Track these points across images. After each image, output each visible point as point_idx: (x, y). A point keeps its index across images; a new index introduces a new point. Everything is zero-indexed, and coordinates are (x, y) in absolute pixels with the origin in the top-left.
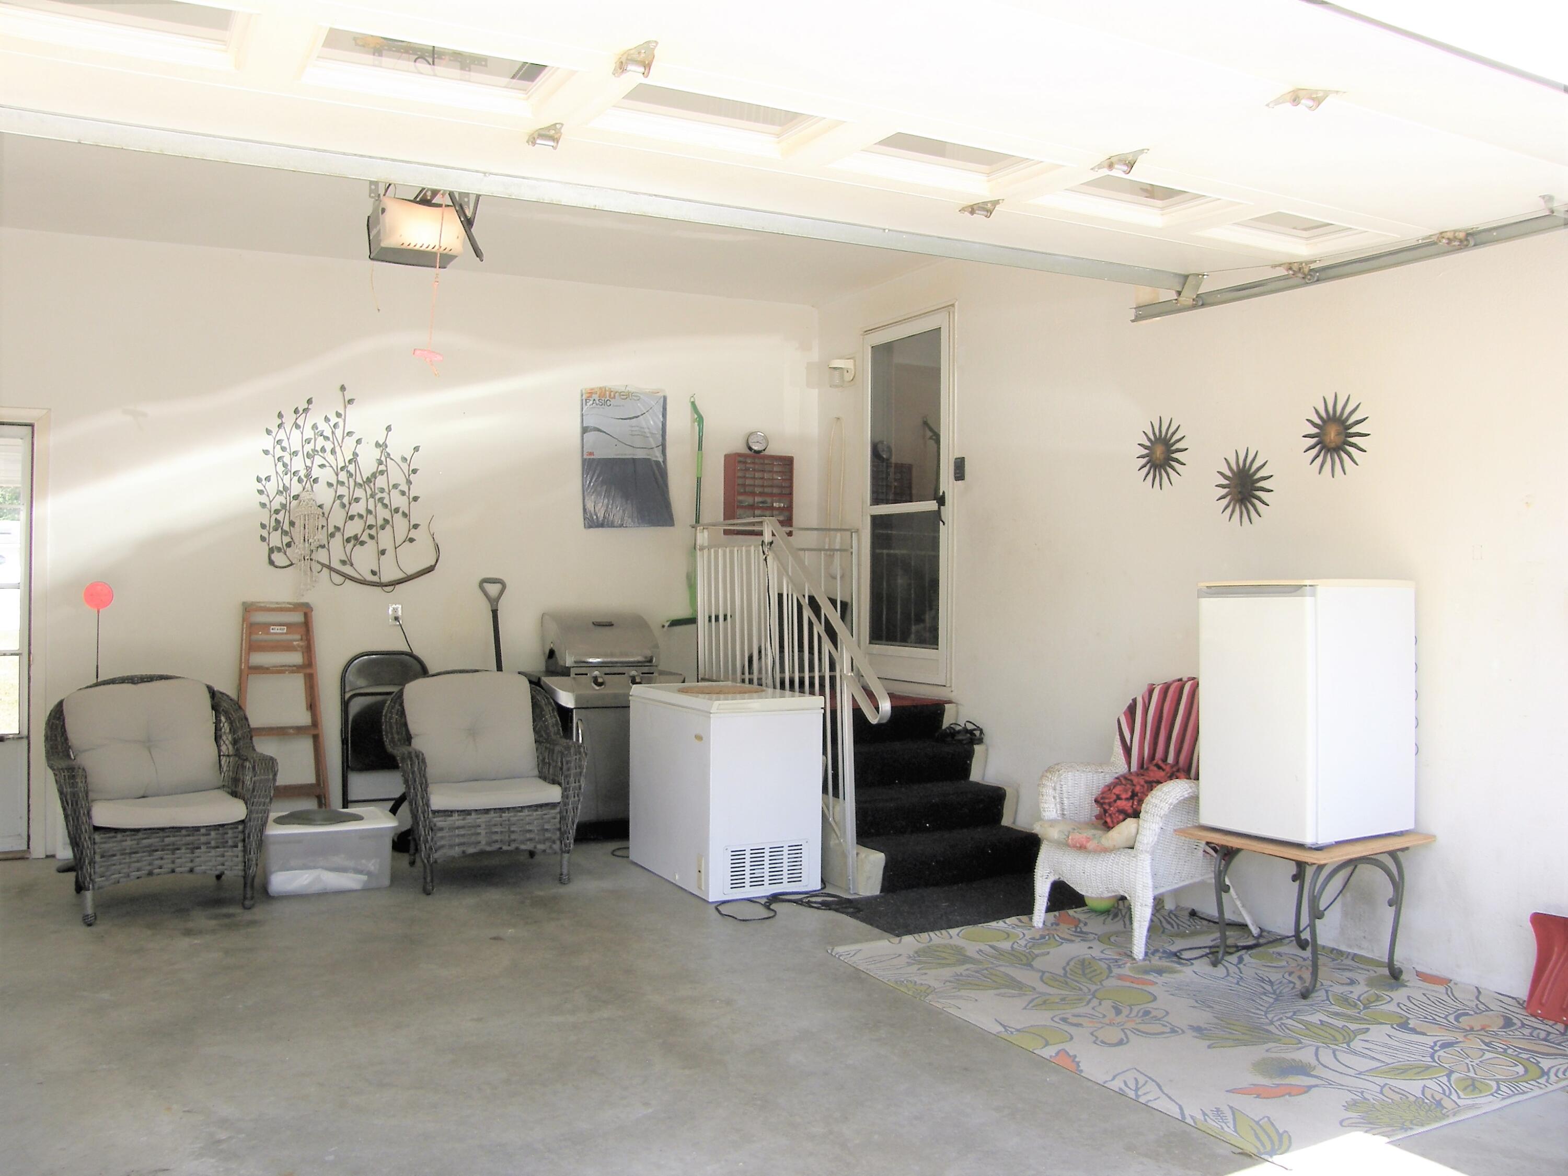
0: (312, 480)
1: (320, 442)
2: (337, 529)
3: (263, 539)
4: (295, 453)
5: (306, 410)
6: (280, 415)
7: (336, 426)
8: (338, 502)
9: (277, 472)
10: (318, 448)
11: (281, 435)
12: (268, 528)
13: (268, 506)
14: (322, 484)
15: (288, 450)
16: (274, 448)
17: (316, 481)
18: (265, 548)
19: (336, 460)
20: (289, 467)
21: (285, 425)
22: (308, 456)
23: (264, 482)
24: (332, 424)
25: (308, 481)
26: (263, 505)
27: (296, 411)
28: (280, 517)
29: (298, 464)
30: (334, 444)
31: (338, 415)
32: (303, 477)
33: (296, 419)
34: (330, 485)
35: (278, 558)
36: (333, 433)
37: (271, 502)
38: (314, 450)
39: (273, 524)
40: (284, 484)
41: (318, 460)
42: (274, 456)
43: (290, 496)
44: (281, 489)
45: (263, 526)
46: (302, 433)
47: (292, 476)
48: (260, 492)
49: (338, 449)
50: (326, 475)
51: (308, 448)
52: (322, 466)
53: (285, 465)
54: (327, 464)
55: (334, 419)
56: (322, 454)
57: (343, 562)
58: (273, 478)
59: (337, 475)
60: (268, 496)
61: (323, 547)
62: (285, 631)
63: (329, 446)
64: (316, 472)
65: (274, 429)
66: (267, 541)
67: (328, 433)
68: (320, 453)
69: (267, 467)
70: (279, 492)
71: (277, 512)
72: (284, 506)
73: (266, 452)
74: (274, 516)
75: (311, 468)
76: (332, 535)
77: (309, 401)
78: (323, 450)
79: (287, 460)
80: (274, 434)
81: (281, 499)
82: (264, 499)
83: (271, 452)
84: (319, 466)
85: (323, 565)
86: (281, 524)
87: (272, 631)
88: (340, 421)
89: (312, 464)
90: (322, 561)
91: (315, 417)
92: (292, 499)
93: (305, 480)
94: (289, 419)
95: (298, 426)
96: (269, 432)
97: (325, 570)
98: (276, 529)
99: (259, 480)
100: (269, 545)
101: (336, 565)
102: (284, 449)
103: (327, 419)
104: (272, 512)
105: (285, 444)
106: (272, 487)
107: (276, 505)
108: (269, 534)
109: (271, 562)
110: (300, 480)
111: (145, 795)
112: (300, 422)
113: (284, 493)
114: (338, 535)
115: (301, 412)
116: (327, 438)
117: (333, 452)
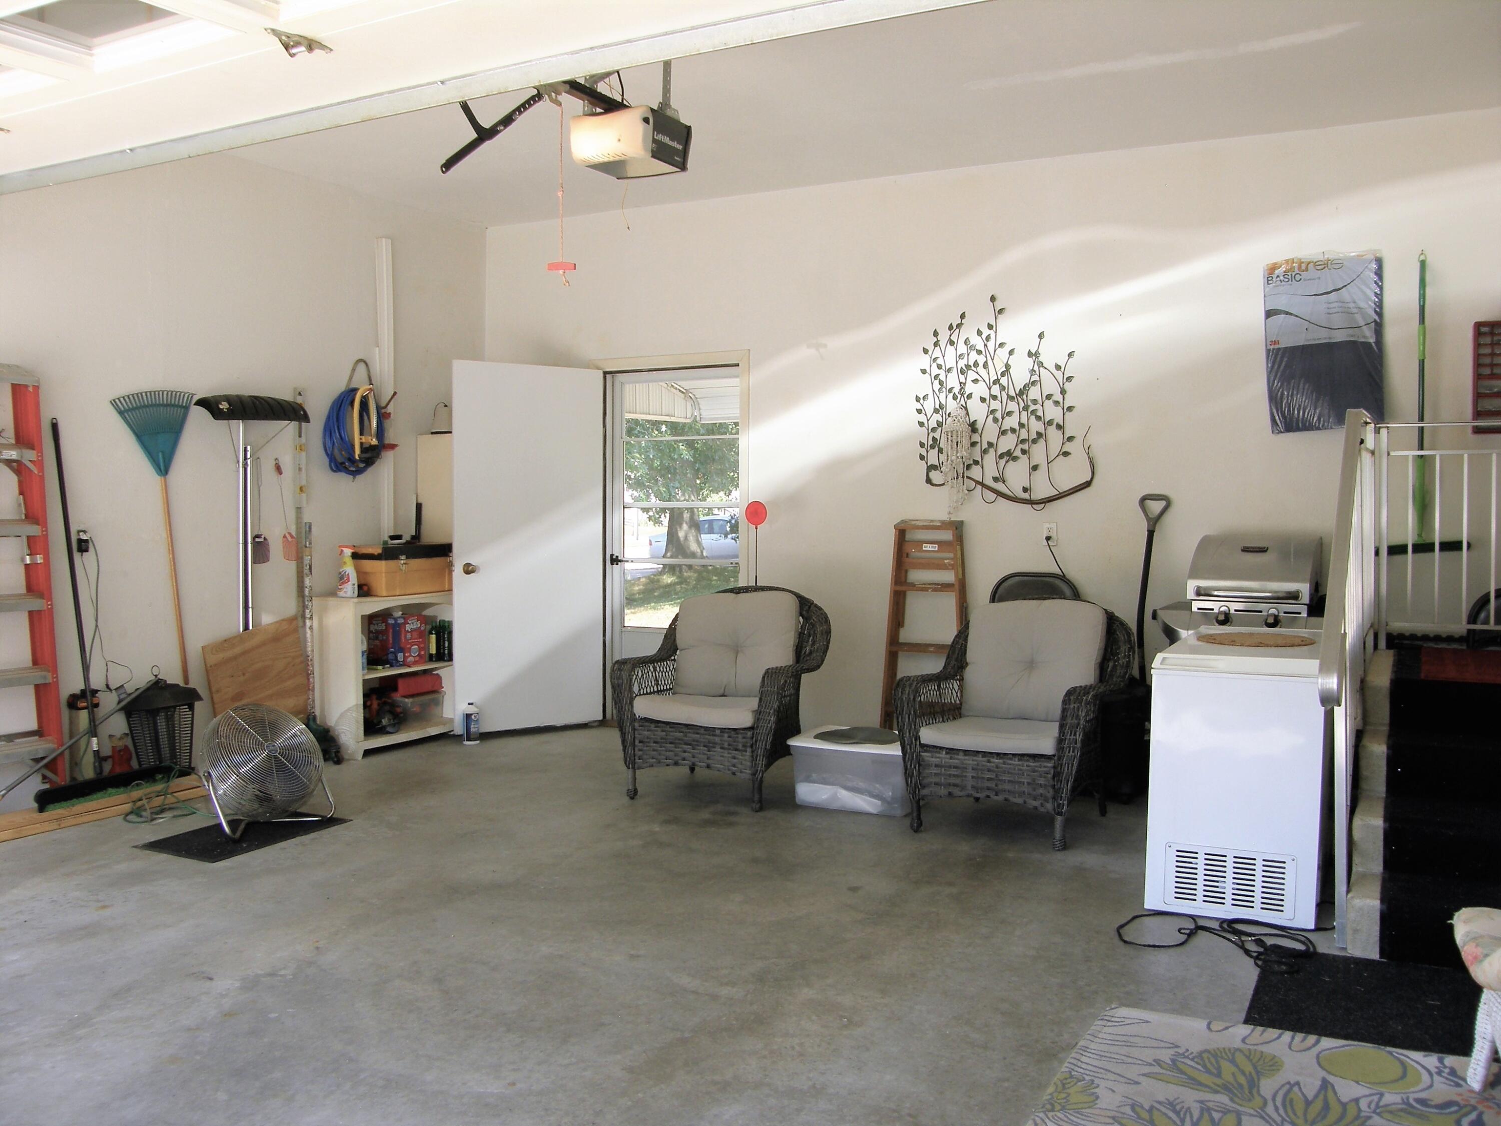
0: (965, 396)
1: (974, 356)
2: (990, 445)
3: (922, 457)
4: (949, 370)
5: (959, 326)
6: (936, 334)
7: (988, 338)
8: (991, 417)
9: (933, 391)
10: (971, 363)
11: (937, 353)
12: (926, 447)
13: (926, 425)
14: (976, 399)
15: (943, 368)
16: (931, 366)
17: (970, 396)
18: (923, 466)
19: (989, 374)
20: (945, 385)
21: (940, 343)
22: (962, 372)
23: (922, 401)
24: (984, 336)
25: (962, 397)
26: (921, 424)
27: (950, 327)
28: (937, 435)
29: (953, 381)
30: (986, 357)
31: (990, 327)
32: (957, 394)
33: (950, 336)
34: (983, 400)
35: (935, 476)
36: (986, 345)
37: (928, 420)
38: (968, 367)
39: (931, 442)
40: (940, 402)
41: (972, 375)
42: (931, 375)
43: (945, 414)
44: (937, 407)
45: (922, 445)
46: (956, 350)
47: (948, 393)
48: (919, 411)
49: (990, 362)
50: (980, 390)
51: (962, 363)
52: (975, 381)
53: (941, 383)
54: (980, 379)
55: (986, 332)
56: (975, 369)
57: (996, 479)
58: (931, 396)
59: (990, 389)
60: (926, 415)
61: (976, 462)
62: (937, 549)
63: (981, 360)
64: (970, 388)
65: (930, 348)
66: (926, 459)
67: (980, 346)
68: (973, 368)
69: (924, 386)
70: (936, 411)
71: (934, 430)
72: (940, 424)
73: (924, 371)
74: (931, 435)
75: (965, 384)
76: (985, 452)
77: (963, 316)
78: (976, 364)
79: (942, 377)
80: (930, 353)
81: (938, 417)
82: (922, 418)
83: (928, 371)
84: (973, 381)
85: (977, 482)
86: (938, 443)
87: (924, 549)
88: (992, 332)
89: (966, 379)
90: (977, 479)
91: (968, 332)
92: (947, 417)
93: (959, 396)
94: (943, 338)
95: (952, 343)
96: (926, 351)
97: (979, 487)
98: (932, 447)
99: (918, 399)
100: (927, 463)
101: (989, 482)
102: (939, 367)
103: (979, 333)
104: (930, 431)
105: (940, 361)
106: (929, 406)
107: (933, 424)
108: (927, 452)
109: (929, 481)
110: (955, 398)
111: (725, 694)
112: (954, 338)
113: (941, 410)
114: (992, 451)
115: (955, 328)
116: (979, 352)
117: (985, 365)
